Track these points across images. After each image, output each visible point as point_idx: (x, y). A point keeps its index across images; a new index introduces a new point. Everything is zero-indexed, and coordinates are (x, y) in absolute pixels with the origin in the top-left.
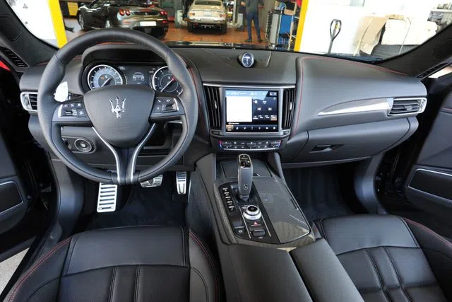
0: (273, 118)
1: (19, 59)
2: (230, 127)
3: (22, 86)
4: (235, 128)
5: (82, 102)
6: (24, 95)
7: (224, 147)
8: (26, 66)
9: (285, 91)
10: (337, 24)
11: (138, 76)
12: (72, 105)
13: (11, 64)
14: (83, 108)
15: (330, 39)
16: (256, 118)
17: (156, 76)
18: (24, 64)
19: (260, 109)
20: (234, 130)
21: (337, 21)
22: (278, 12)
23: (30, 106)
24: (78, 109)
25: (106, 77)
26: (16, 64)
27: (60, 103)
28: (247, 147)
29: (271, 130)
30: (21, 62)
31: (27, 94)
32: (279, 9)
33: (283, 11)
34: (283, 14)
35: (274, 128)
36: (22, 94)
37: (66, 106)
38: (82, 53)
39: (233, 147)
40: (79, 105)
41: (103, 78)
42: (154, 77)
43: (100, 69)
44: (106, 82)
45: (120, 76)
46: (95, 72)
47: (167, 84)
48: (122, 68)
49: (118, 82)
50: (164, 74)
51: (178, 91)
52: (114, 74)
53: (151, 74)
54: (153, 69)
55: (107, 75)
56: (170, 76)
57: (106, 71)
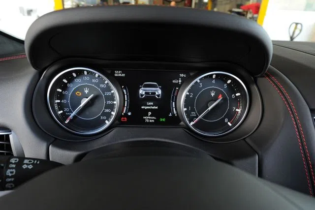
11: (151, 90)
17: (190, 92)
21: (297, 24)
41: (79, 94)
42: (185, 93)
43: (74, 75)
44: (84, 102)
45: (114, 91)
46: (65, 81)
47: (210, 108)
48: (118, 74)
49: (109, 102)
50: (203, 87)
51: (226, 120)
52: (102, 86)
53: (177, 85)
54: (182, 75)
55: (88, 87)
56: (215, 90)
57: (87, 78)
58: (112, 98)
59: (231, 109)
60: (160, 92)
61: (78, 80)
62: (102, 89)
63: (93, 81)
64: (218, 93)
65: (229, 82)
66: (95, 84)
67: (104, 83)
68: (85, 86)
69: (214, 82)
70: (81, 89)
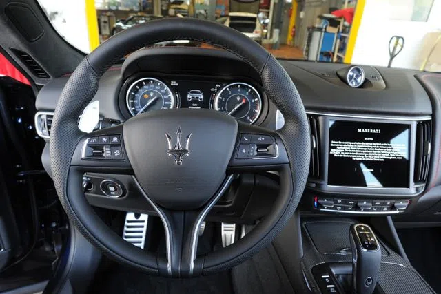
1: (39, 67)
3: (38, 104)
5: (120, 135)
6: (40, 116)
7: (320, 205)
8: (48, 77)
9: (419, 124)
10: (397, 41)
11: (195, 95)
12: (104, 139)
13: (30, 74)
14: (120, 145)
15: (389, 58)
17: (221, 96)
18: (46, 74)
21: (398, 38)
22: (320, 29)
23: (46, 131)
24: (113, 146)
25: (152, 94)
26: (36, 74)
27: (86, 135)
28: (357, 208)
30: (43, 71)
31: (44, 114)
32: (321, 26)
33: (325, 29)
34: (325, 31)
36: (37, 114)
37: (94, 140)
38: (122, 62)
39: (335, 208)
40: (115, 139)
41: (146, 96)
42: (218, 97)
43: (144, 83)
44: (150, 102)
45: (171, 95)
46: (137, 87)
47: (236, 108)
48: (174, 83)
49: (166, 103)
50: (232, 93)
51: (248, 118)
52: (162, 91)
53: (214, 92)
54: (217, 85)
55: (153, 91)
56: (240, 96)
57: (152, 86)
58: (169, 100)
59: (252, 109)
60: (202, 97)
61: (146, 87)
62: (163, 94)
63: (157, 88)
64: (242, 98)
65: (250, 90)
66: (158, 90)
67: (163, 89)
68: (151, 91)
69: (239, 90)
70: (148, 93)
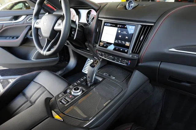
0: (127, 44)
2: (101, 44)
4: (104, 45)
16: (116, 42)
19: (120, 36)
20: (103, 46)
29: (123, 51)
35: (126, 51)
39: (102, 56)
